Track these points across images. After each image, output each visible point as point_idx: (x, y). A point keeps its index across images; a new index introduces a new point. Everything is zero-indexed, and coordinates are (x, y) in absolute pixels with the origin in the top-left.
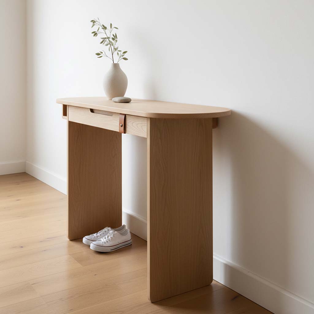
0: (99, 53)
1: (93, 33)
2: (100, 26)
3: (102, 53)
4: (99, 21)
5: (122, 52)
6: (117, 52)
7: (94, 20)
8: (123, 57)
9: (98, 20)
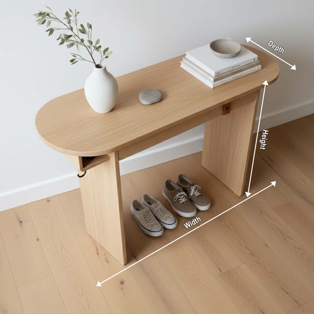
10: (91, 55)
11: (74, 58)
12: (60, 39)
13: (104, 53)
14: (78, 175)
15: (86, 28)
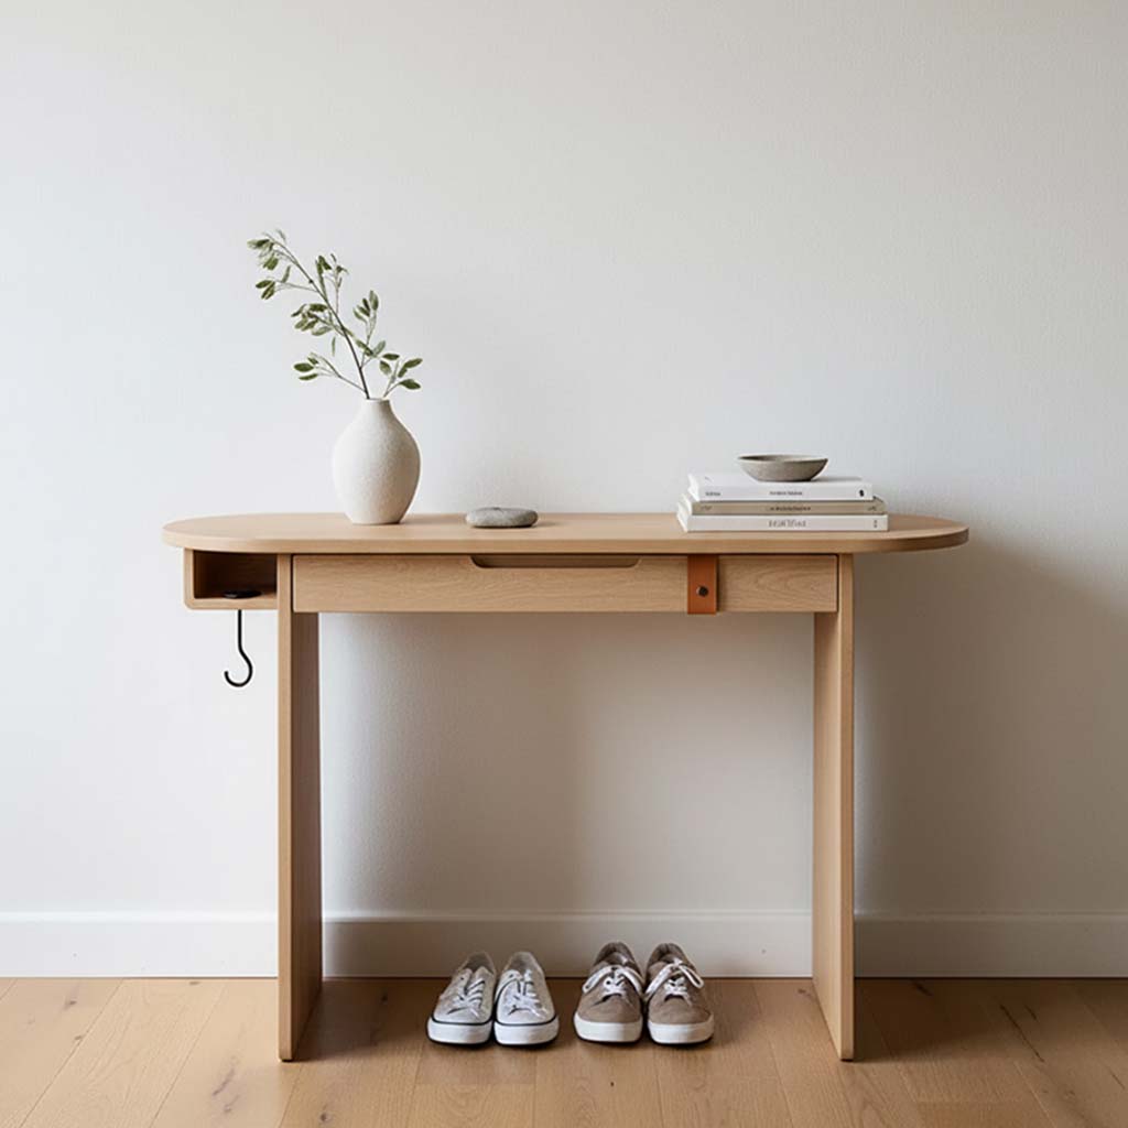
0: (304, 365)
1: (259, 286)
2: (291, 263)
3: (315, 362)
4: (283, 243)
5: (401, 363)
6: (378, 362)
7: (267, 238)
8: (401, 380)
9: (280, 240)
10: (360, 369)
11: (311, 364)
12: (300, 315)
13: (401, 374)
14: (226, 674)
15: (370, 304)
